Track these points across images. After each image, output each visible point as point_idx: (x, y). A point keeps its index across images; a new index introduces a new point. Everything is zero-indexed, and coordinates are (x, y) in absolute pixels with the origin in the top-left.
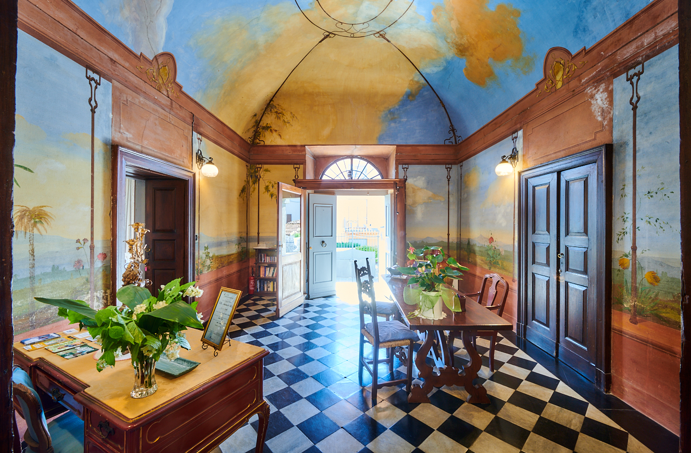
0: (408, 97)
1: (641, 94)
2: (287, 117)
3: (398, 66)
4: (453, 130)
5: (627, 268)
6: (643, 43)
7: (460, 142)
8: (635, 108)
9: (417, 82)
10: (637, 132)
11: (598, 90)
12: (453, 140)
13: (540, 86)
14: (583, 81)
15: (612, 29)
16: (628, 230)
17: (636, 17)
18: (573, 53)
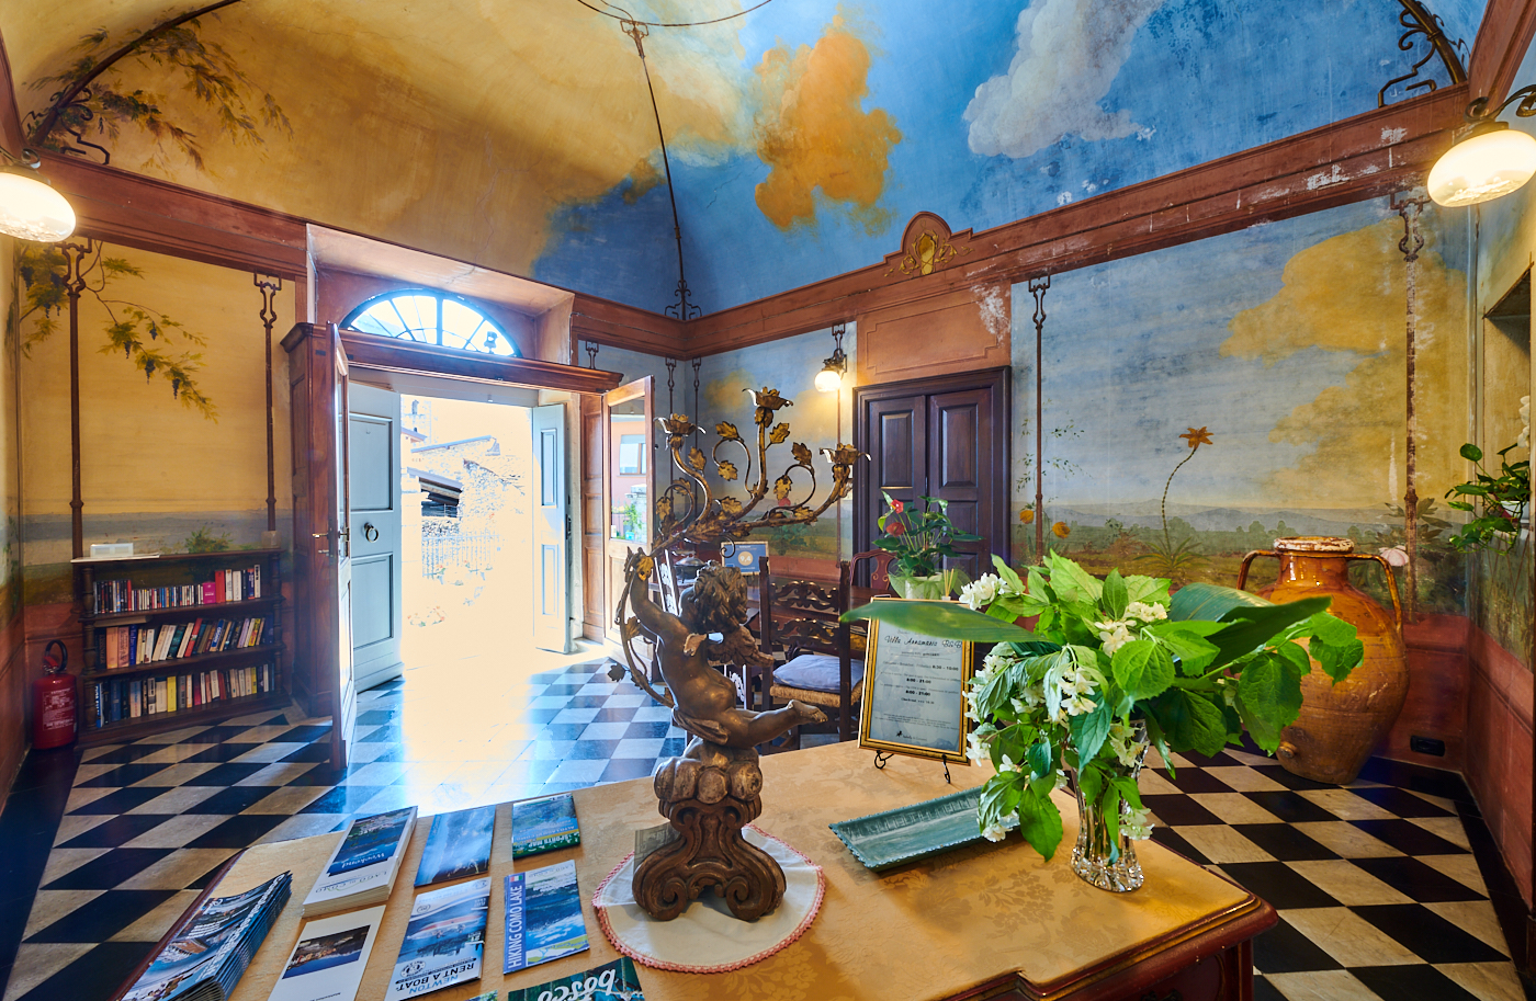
0: (623, 195)
1: (1046, 312)
2: (248, 103)
3: (631, 118)
4: (683, 290)
5: (1031, 522)
6: (1051, 251)
7: (693, 317)
8: (1039, 328)
9: (653, 170)
10: (1042, 357)
11: (990, 293)
12: (679, 310)
13: (892, 261)
14: (968, 275)
15: (1011, 220)
16: (1031, 475)
17: (1041, 217)
18: (954, 232)
